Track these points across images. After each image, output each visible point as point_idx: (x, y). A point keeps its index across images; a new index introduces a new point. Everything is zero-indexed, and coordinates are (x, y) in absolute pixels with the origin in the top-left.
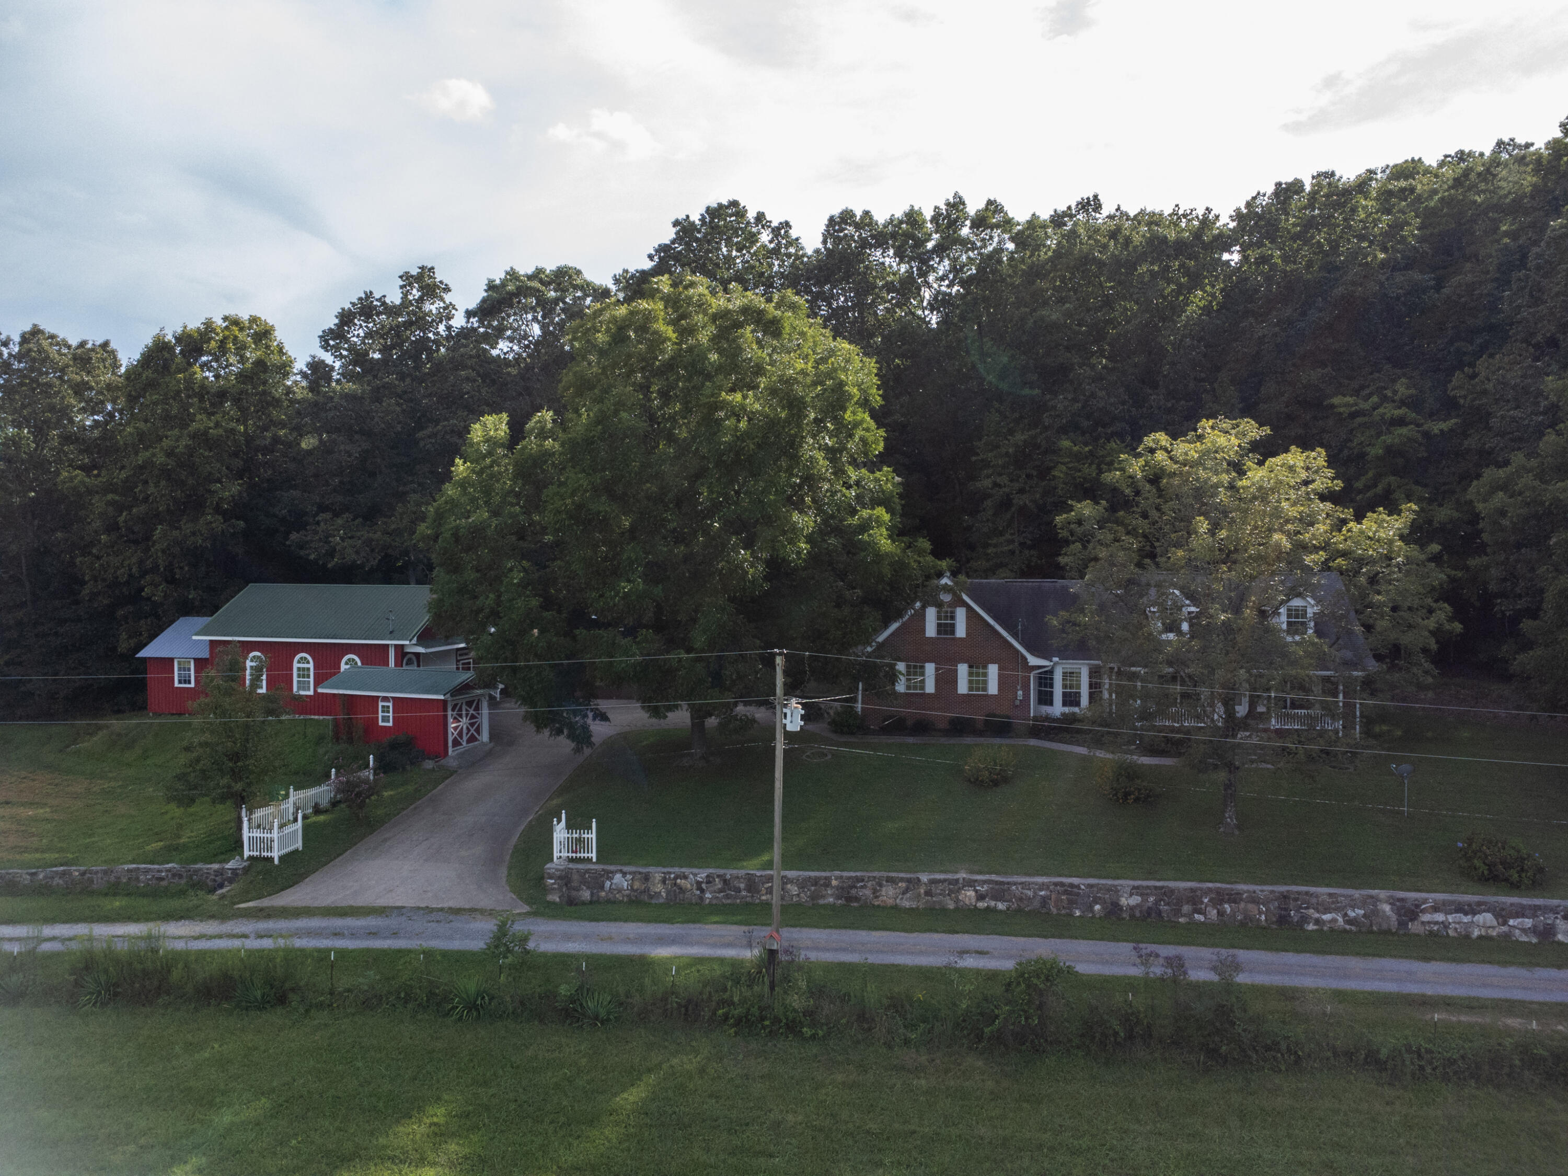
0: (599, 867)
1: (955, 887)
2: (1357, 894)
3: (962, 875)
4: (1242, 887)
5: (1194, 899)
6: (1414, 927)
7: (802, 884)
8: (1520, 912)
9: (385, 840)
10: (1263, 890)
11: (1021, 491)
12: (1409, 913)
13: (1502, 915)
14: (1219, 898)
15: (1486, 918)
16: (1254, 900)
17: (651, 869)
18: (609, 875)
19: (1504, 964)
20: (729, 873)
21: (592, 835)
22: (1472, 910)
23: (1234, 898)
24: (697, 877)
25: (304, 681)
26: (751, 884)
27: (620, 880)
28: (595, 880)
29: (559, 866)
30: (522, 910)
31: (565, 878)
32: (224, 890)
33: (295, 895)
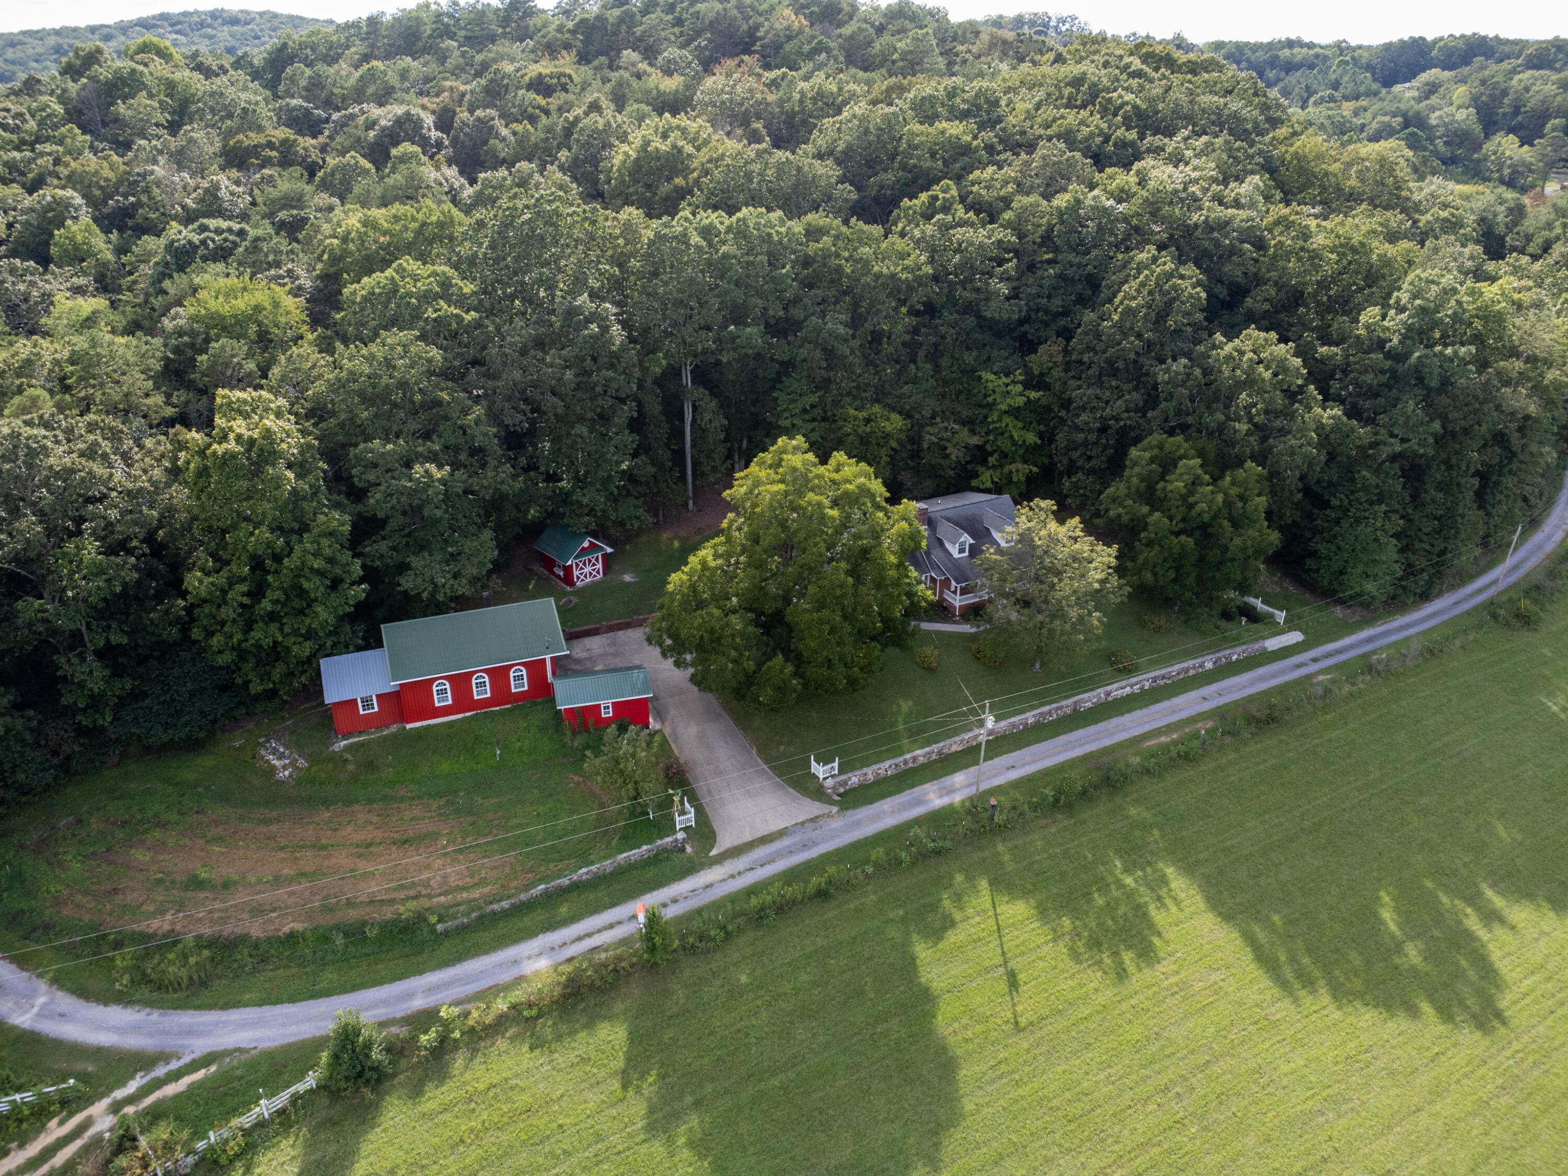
0: (843, 777)
2: (1094, 693)
5: (1050, 713)
6: (1112, 700)
7: (924, 756)
8: (1135, 684)
9: (709, 792)
10: (1068, 702)
12: (1108, 695)
13: (1132, 686)
14: (1057, 709)
15: (1128, 689)
16: (1068, 708)
17: (865, 770)
18: (849, 779)
19: (1142, 708)
20: (896, 760)
21: (836, 764)
22: (1123, 688)
23: (1061, 708)
24: (885, 767)
25: (482, 690)
26: (906, 762)
27: (854, 779)
28: (845, 783)
29: (829, 783)
30: (835, 809)
31: (834, 788)
32: (689, 849)
33: (725, 841)
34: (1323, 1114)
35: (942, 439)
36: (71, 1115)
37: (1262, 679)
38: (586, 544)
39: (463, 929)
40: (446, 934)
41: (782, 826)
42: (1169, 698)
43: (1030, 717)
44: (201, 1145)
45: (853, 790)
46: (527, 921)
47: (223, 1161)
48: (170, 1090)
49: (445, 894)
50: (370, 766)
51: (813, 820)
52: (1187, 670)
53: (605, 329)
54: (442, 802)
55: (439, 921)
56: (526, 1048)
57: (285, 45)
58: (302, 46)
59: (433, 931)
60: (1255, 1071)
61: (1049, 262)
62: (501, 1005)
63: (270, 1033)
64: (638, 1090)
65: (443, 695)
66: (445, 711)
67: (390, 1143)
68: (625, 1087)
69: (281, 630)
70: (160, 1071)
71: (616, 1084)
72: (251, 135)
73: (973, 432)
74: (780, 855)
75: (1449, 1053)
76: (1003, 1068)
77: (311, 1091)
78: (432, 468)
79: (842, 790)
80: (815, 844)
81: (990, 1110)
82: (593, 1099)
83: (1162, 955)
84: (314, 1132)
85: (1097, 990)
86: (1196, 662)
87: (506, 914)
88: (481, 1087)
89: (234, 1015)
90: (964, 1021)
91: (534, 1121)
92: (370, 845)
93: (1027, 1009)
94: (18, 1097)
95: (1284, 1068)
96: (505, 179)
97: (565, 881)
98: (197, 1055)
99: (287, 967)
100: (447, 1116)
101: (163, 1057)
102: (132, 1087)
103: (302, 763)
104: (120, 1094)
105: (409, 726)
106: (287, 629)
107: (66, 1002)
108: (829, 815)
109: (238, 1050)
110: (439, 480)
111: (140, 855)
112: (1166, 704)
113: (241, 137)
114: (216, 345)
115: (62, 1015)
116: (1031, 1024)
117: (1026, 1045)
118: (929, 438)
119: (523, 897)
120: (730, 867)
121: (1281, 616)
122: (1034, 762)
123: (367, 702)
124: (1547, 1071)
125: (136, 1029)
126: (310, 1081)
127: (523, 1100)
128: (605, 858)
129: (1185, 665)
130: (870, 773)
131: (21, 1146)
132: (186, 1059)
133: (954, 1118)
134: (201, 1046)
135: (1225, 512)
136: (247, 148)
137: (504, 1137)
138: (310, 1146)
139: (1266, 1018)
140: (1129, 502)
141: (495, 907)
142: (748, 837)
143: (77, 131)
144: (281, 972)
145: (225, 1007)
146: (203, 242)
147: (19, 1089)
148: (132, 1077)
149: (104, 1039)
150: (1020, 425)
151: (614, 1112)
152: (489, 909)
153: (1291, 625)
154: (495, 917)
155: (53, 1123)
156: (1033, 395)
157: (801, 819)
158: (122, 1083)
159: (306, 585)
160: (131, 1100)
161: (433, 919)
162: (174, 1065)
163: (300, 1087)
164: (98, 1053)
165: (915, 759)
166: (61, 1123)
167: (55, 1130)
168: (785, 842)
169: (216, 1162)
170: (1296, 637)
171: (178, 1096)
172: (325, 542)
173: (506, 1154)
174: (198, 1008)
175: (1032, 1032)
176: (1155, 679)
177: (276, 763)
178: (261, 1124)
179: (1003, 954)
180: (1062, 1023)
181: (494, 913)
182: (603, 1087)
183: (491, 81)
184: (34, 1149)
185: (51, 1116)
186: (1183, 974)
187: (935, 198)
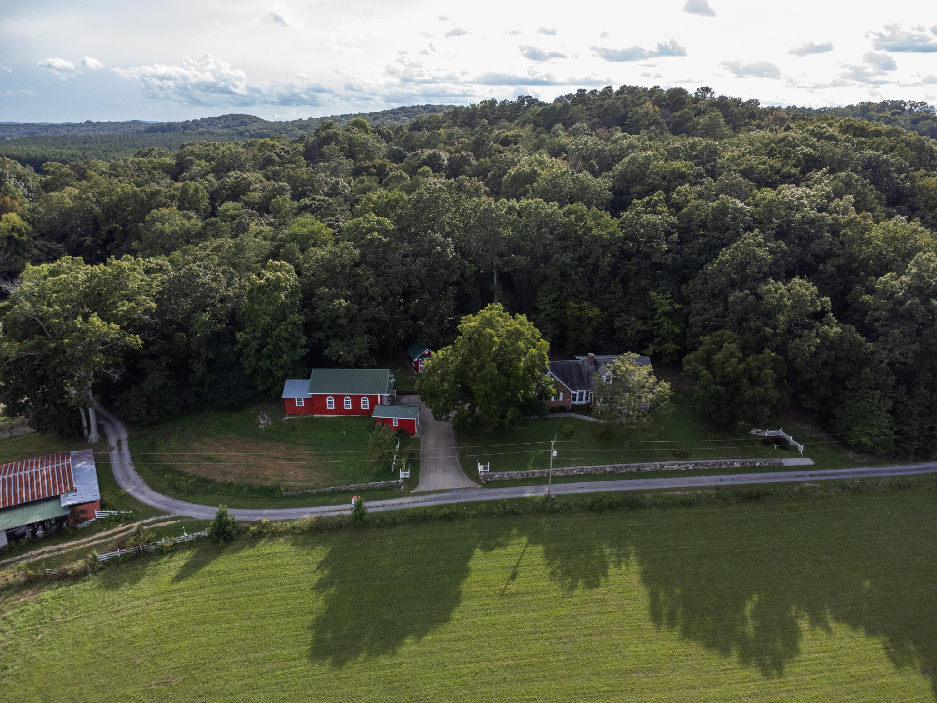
0: (491, 473)
1: (572, 470)
2: (652, 464)
3: (573, 468)
4: (631, 465)
5: (621, 468)
6: (663, 469)
7: (539, 473)
8: (683, 464)
9: (426, 467)
10: (634, 465)
11: (554, 312)
12: (662, 466)
13: (679, 465)
14: (626, 467)
15: (677, 466)
16: (633, 467)
17: (504, 473)
18: (494, 475)
19: (679, 477)
20: (522, 472)
21: (488, 466)
22: (674, 465)
23: (629, 467)
24: (515, 474)
25: (348, 404)
26: (528, 474)
27: (497, 476)
28: (491, 477)
29: (483, 474)
30: (480, 486)
31: (484, 477)
32: (402, 488)
33: (421, 488)
34: (637, 673)
35: (625, 325)
36: (127, 524)
37: (768, 478)
38: (426, 353)
39: (294, 497)
40: (286, 497)
41: (450, 488)
42: (699, 476)
43: (608, 468)
44: (159, 543)
45: (495, 481)
46: (320, 500)
47: (165, 552)
48: (161, 524)
49: (293, 482)
50: (294, 429)
51: (466, 488)
52: (721, 464)
53: (444, 250)
54: (314, 448)
55: (285, 491)
56: (290, 544)
57: (417, 122)
58: (425, 122)
59: (281, 494)
60: (614, 645)
61: (703, 235)
62: (289, 525)
63: (204, 515)
64: (322, 571)
65: (331, 404)
66: (331, 412)
67: (223, 562)
68: (318, 568)
69: (271, 363)
70: (161, 518)
71: (315, 566)
72: (367, 161)
73: (644, 323)
74: (440, 499)
75: (736, 671)
76: (486, 607)
77: (205, 537)
78: (342, 301)
79: (489, 480)
80: (460, 498)
81: (467, 621)
82: (304, 568)
83: (602, 585)
84: (199, 552)
85: (556, 590)
86: (729, 461)
87: (313, 495)
88: (266, 553)
89: (196, 506)
90: (479, 584)
91: (278, 570)
92: (277, 458)
93: (513, 587)
94: (112, 512)
95: (632, 648)
96: (452, 183)
97: (343, 488)
98: (177, 515)
99: (223, 495)
100: (247, 559)
101: (165, 513)
102: (150, 520)
103: (270, 423)
104: (145, 521)
105: (315, 416)
106: (274, 363)
107: (146, 488)
108: (475, 489)
109: (190, 517)
110: (344, 307)
111: (196, 445)
112: (697, 478)
113: (363, 162)
114: (288, 245)
115: (142, 492)
116: (512, 594)
117: (502, 601)
118: (617, 323)
119: (323, 490)
120: (416, 499)
121: (801, 448)
122: (597, 488)
123: (299, 400)
124: (793, 697)
125: (162, 502)
126: (206, 533)
127: (278, 561)
128: (363, 482)
129: (720, 461)
130: (506, 475)
131: (107, 530)
132: (172, 516)
133: (446, 619)
134: (179, 513)
135: (747, 375)
136: (363, 168)
137: (263, 573)
138: (196, 556)
139: (639, 626)
140: (694, 364)
141: (310, 491)
142: (432, 489)
143: (302, 158)
144: (220, 496)
145: (195, 503)
146: (311, 205)
147: (113, 510)
148: (152, 517)
149: (150, 503)
150: (671, 322)
151: (308, 575)
152: (306, 491)
153: (806, 454)
154: (308, 495)
155: (120, 525)
156: (677, 306)
157: (462, 487)
158: (147, 518)
159: (280, 343)
160: (147, 524)
161: (283, 489)
162: (167, 517)
163: (202, 534)
164: (146, 506)
165: (533, 473)
166: (123, 526)
167: (120, 527)
168: (448, 494)
169: (162, 551)
170: (808, 462)
171: (162, 527)
172: (290, 326)
173: (260, 578)
174: (186, 501)
175: (510, 597)
176: (696, 465)
177: (262, 422)
178: (183, 543)
179: (518, 563)
180: (529, 598)
181: (308, 493)
182: (310, 566)
183: (477, 138)
184: (110, 532)
185: (120, 522)
186: (606, 596)
187: (651, 199)
